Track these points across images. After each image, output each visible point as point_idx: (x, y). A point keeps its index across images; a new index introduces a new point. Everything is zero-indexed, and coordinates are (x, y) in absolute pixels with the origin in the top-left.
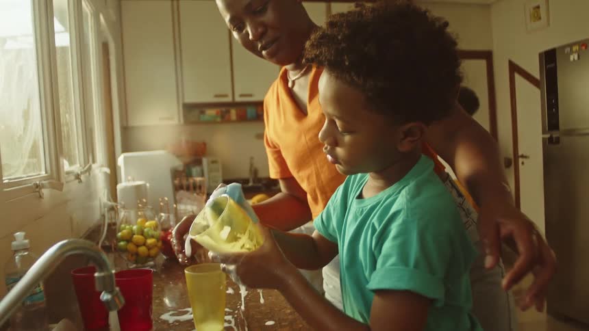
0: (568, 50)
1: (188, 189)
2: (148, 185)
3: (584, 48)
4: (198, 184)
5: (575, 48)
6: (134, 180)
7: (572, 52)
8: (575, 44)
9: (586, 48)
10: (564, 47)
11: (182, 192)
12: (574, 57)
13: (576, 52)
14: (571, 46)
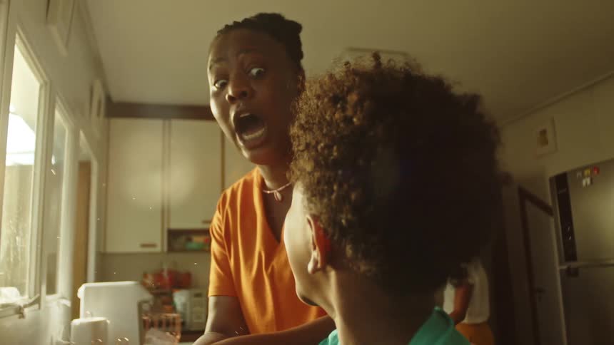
0: (579, 174)
1: (160, 325)
2: (108, 322)
3: (596, 172)
4: (171, 321)
5: (587, 172)
6: (92, 315)
7: (584, 177)
8: (586, 168)
9: (598, 172)
10: (574, 171)
11: (152, 330)
12: (586, 181)
13: (588, 176)
14: (582, 169)
